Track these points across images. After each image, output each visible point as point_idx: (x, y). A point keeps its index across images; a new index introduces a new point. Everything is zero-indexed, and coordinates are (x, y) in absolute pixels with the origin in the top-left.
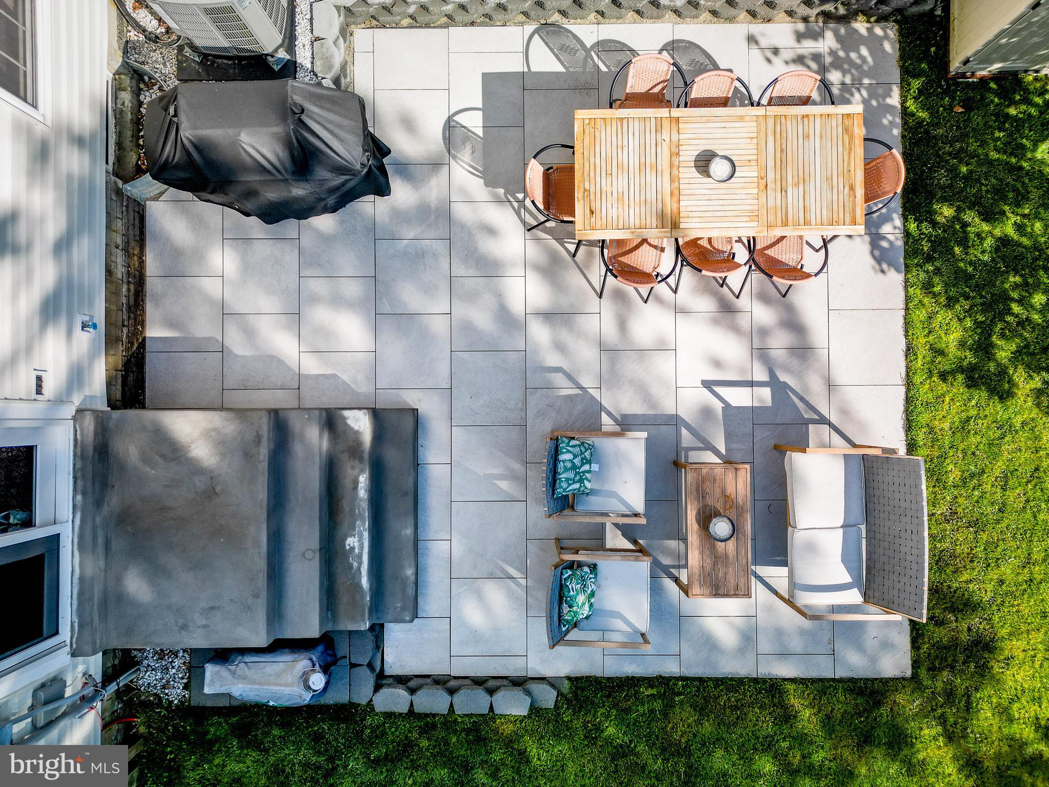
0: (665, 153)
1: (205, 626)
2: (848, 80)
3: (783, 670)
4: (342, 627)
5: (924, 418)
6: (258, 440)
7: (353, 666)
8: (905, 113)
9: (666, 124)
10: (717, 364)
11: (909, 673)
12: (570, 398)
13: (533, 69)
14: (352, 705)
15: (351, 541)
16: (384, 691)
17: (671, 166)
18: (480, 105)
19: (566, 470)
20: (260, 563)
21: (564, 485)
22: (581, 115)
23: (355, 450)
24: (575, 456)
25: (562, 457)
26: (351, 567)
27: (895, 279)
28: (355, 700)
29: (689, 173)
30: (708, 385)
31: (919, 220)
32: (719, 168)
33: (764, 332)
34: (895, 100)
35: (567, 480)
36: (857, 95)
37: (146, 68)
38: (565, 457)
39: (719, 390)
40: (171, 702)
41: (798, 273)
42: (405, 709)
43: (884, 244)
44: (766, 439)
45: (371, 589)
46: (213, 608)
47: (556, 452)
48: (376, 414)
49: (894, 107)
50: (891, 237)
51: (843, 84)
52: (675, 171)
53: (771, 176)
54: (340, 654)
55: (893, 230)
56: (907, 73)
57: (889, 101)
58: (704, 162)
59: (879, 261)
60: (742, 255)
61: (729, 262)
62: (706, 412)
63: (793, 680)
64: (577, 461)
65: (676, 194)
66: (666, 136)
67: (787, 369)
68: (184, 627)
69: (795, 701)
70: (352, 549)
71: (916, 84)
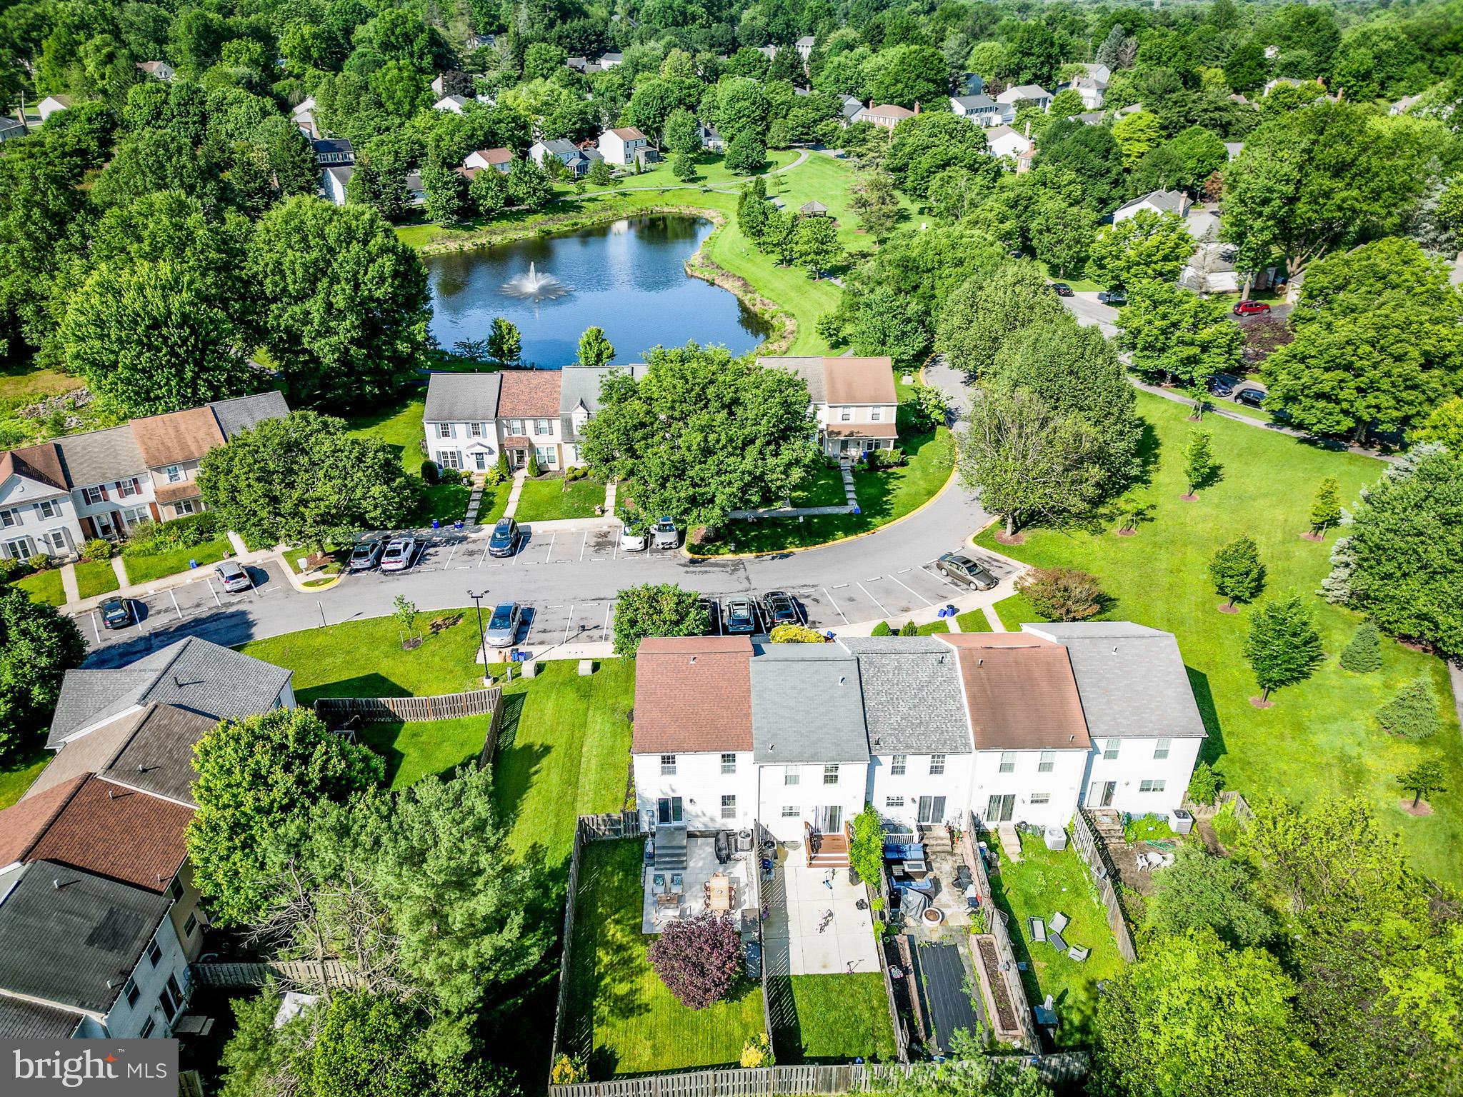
3: (644, 916)
63: (642, 918)
69: (639, 918)
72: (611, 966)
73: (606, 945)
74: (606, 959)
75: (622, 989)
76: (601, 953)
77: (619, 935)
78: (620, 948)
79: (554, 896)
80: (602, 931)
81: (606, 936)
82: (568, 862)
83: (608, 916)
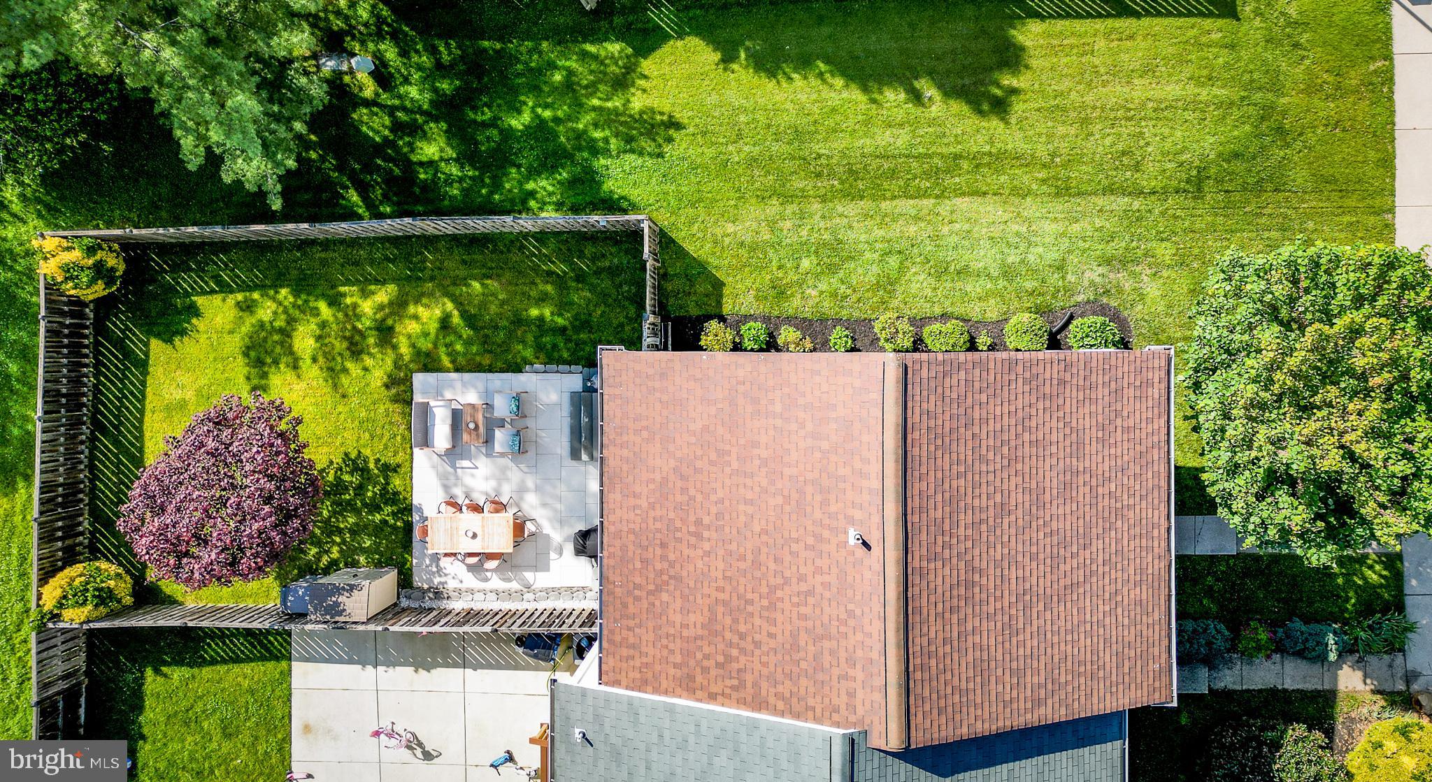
0: (486, 540)
2: (430, 569)
3: (454, 375)
4: (589, 394)
5: (407, 457)
8: (412, 557)
10: (473, 475)
11: (413, 375)
12: (521, 464)
13: (532, 573)
14: (589, 368)
17: (485, 536)
22: (512, 552)
23: (586, 448)
26: (587, 413)
27: (415, 502)
29: (479, 533)
30: (477, 468)
31: (408, 521)
32: (470, 534)
33: (456, 486)
34: (415, 562)
36: (427, 563)
39: (472, 466)
41: (448, 503)
42: (572, 366)
43: (419, 513)
44: (458, 450)
45: (582, 405)
48: (580, 459)
49: (415, 559)
52: (483, 534)
53: (455, 533)
55: (416, 517)
56: (411, 570)
57: (417, 561)
58: (475, 536)
59: (421, 508)
60: (464, 508)
61: (468, 507)
62: (476, 458)
63: (448, 371)
65: (483, 528)
66: (486, 545)
67: (449, 473)
69: (450, 366)
71: (408, 565)
72: (352, 314)
73: (398, 306)
74: (367, 307)
75: (304, 341)
76: (384, 295)
77: (413, 327)
78: (385, 333)
79: (530, 186)
80: (431, 295)
81: (417, 301)
82: (611, 205)
83: (458, 303)
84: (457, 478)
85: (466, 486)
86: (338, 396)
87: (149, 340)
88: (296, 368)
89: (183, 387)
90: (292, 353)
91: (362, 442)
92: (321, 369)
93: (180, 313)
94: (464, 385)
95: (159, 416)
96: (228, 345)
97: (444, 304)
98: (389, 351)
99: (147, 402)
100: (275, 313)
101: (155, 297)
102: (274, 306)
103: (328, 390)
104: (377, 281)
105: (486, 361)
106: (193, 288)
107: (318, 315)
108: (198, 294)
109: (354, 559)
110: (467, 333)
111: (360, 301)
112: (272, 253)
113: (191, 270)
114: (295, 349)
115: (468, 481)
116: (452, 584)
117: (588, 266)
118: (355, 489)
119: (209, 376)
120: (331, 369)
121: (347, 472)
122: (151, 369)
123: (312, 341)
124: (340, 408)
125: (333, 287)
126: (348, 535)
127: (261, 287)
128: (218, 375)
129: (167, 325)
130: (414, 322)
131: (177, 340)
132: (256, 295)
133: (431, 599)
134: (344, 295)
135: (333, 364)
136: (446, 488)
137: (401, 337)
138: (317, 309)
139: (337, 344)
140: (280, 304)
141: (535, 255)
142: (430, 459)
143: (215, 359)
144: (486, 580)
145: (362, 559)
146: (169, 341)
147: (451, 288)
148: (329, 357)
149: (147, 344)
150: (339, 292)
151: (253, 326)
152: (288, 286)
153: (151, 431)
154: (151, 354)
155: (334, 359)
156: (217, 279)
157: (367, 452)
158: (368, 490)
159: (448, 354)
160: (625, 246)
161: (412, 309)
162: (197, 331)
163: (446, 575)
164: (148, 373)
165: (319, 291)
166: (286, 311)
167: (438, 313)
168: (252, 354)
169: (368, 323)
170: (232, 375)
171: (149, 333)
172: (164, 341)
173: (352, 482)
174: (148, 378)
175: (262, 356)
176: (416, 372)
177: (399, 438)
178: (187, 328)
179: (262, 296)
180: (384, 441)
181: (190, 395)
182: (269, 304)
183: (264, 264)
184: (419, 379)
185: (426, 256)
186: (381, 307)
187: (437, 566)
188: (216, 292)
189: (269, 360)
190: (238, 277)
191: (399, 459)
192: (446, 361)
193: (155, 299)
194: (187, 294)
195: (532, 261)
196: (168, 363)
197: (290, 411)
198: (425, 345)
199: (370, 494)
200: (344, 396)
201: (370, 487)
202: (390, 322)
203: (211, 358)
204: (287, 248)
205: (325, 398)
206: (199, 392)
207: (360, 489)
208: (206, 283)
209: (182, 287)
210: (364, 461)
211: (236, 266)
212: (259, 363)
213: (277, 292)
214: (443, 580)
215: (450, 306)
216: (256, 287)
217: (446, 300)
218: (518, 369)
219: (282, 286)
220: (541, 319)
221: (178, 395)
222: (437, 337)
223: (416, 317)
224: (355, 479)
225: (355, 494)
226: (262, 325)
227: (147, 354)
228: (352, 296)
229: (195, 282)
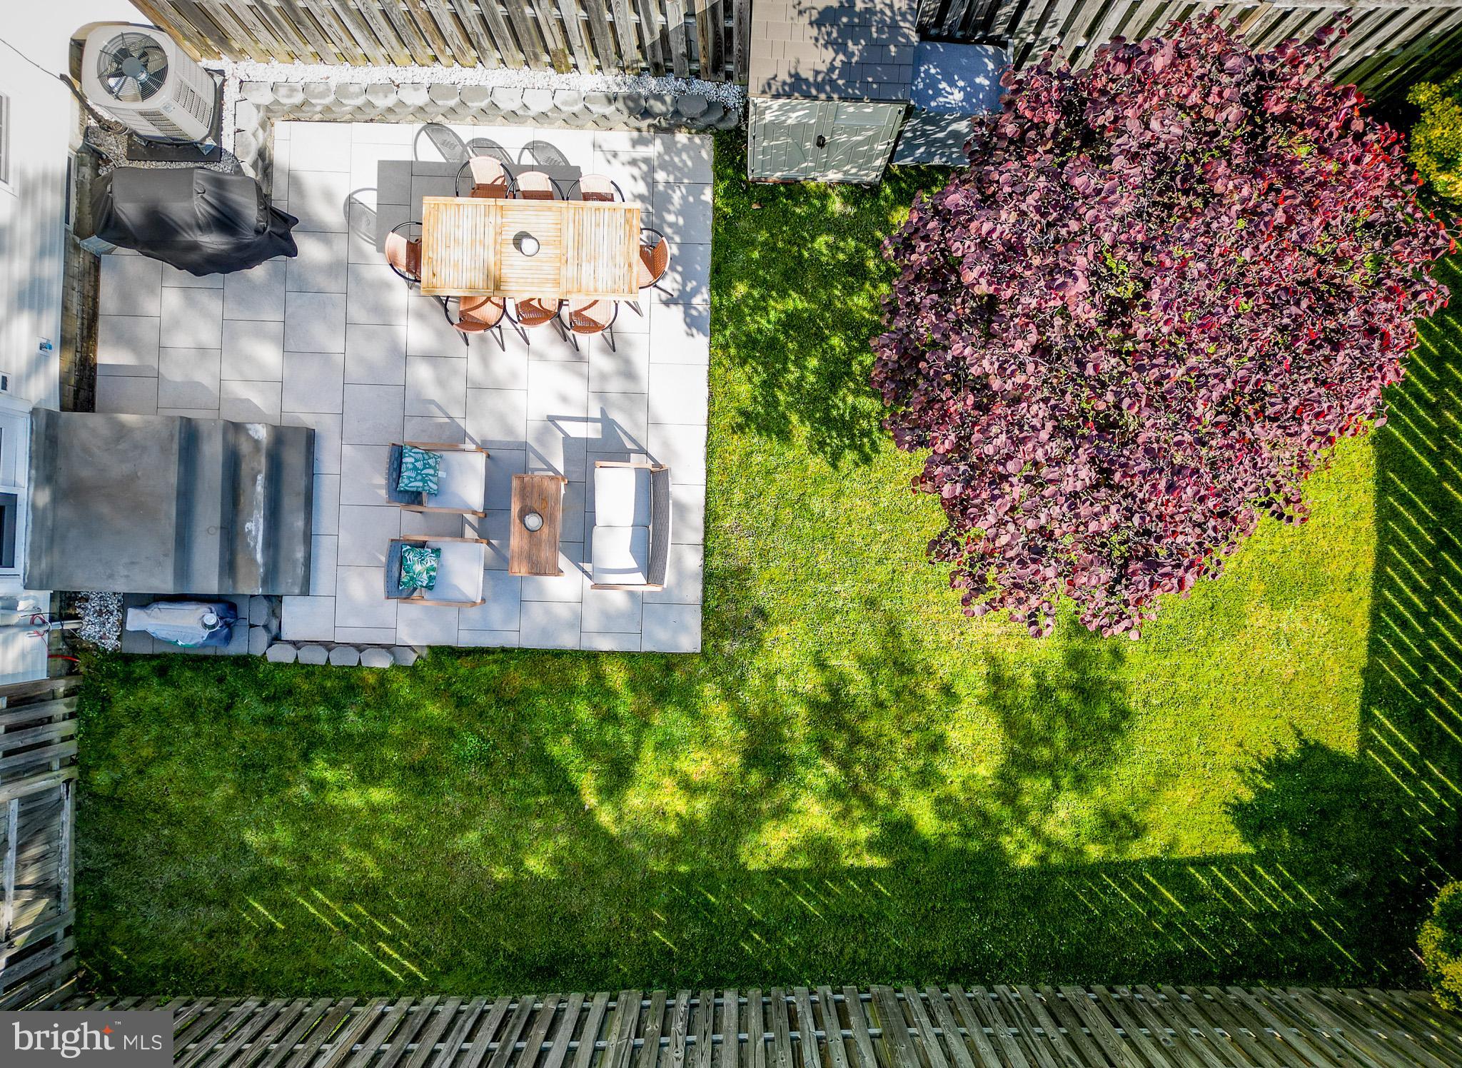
0: (491, 232)
1: (127, 576)
2: (671, 179)
4: (240, 592)
5: (719, 451)
6: (172, 436)
7: (252, 626)
8: (716, 209)
9: (492, 210)
10: (564, 399)
11: (699, 651)
12: (441, 425)
13: (420, 159)
14: (249, 656)
15: (249, 526)
16: (276, 647)
17: (495, 243)
18: (375, 186)
19: (408, 469)
20: (170, 531)
21: (406, 481)
22: (428, 201)
24: (417, 461)
25: (404, 460)
26: (248, 545)
28: (253, 652)
29: (508, 249)
30: (552, 418)
31: (720, 296)
32: (528, 245)
33: (603, 377)
34: (708, 195)
35: (409, 478)
36: (678, 192)
37: (102, 149)
38: (408, 460)
39: (560, 423)
40: (106, 650)
42: (291, 661)
43: (694, 313)
45: (265, 564)
46: (133, 563)
47: (401, 455)
48: (277, 430)
49: (707, 203)
50: (700, 308)
51: (667, 183)
52: (498, 247)
53: (570, 254)
54: (240, 616)
55: (702, 301)
56: (720, 177)
57: (703, 197)
58: (518, 241)
59: (689, 326)
64: (419, 465)
65: (499, 264)
66: (492, 219)
67: (621, 409)
68: (111, 576)
70: (250, 531)
71: (721, 186)
72: (851, 802)
73: (736, 816)
74: (815, 817)
75: (974, 740)
76: (773, 845)
77: (698, 765)
78: (766, 752)
80: (653, 843)
84: (601, 395)
85: (581, 375)
86: (887, 604)
87: (1362, 752)
88: (996, 680)
89: (1276, 637)
90: (1004, 710)
91: (830, 489)
92: (929, 671)
93: (1283, 816)
94: (577, 622)
95: (1338, 568)
96: (1163, 736)
97: (619, 819)
98: (754, 709)
99: (1366, 603)
100: (1048, 810)
101: (1345, 855)
102: (1050, 827)
103: (911, 624)
104: (791, 877)
105: (518, 678)
106: (1252, 873)
107: (939, 801)
108: (1239, 859)
109: (856, 203)
110: (561, 749)
111: (834, 832)
112: (1054, 953)
113: (1256, 918)
114: (994, 721)
115: (576, 389)
116: (620, 138)
117: (249, 908)
118: (849, 374)
119: (1208, 662)
120: (904, 669)
121: (868, 416)
122: (1358, 681)
123: (954, 736)
124: (882, 573)
125: (901, 867)
126: (871, 264)
127: (1080, 871)
128: (1190, 661)
129: (1314, 787)
130: (696, 778)
131: (1291, 748)
132: (1094, 852)
133: (659, 97)
134: (873, 846)
135: (898, 683)
136: (629, 373)
137: (727, 740)
138: (943, 816)
139: (888, 728)
140: (1035, 832)
141: (390, 940)
142: (666, 444)
143: (1195, 701)
144: (533, 147)
145: (836, 205)
146: (1311, 749)
147: (600, 859)
148: (909, 698)
149: (1366, 741)
150: (884, 855)
151: (1105, 781)
152: (1014, 873)
153: (1358, 530)
154: (1355, 718)
155: (898, 694)
156: (1192, 895)
157: (817, 464)
158: (817, 372)
159: (610, 693)
160: (159, 957)
161: (702, 806)
162: (1240, 771)
163: (633, 162)
164: (1364, 672)
165: (936, 861)
166: (1021, 815)
167: (635, 799)
168: (1104, 712)
169: (811, 777)
170: (1153, 662)
171: (1360, 769)
172: (1324, 749)
173: (857, 393)
174: (1364, 662)
175: (1077, 707)
176: (691, 656)
177: (738, 497)
178: (1268, 779)
179: (1080, 852)
180: (773, 491)
181: (1259, 618)
182: (1062, 832)
183: (1076, 928)
184: (689, 640)
185: (668, 936)
186: (781, 812)
187: (652, 184)
188: (1193, 862)
189: (1064, 696)
190: (1137, 896)
191: (737, 444)
192: (617, 677)
193: (1345, 850)
194: (1267, 859)
195: (393, 925)
196: (1314, 696)
197: (954, 574)
198: (669, 720)
199: (813, 363)
200: (871, 603)
201: (812, 378)
202: (755, 778)
203: (1204, 709)
204: (1019, 964)
205: (920, 597)
206: (1236, 625)
207: (835, 376)
208: (1217, 884)
209: (1279, 876)
210: (822, 444)
211: (1144, 922)
212: (1087, 691)
213: (1042, 859)
214: (642, 151)
215: (605, 817)
216: (1093, 872)
217: (615, 831)
218: (443, 654)
219: (1030, 871)
220: (367, 777)
221: (1291, 619)
222: (638, 745)
223: (689, 788)
224: (846, 400)
225: (848, 364)
226: (1081, 782)
227: (1366, 717)
228: (854, 845)
229: (1246, 889)
